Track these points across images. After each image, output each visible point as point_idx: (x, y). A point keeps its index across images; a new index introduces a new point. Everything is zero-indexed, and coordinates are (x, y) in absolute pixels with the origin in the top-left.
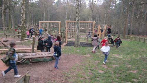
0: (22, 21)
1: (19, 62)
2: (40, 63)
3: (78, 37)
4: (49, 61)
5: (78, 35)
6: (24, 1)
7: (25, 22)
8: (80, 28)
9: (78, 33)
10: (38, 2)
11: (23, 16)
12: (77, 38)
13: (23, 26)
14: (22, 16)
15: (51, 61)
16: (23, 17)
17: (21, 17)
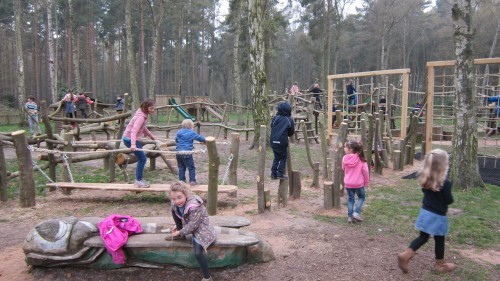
0: (253, 76)
1: (70, 257)
2: (175, 273)
3: (463, 137)
4: (224, 268)
5: (465, 128)
6: (256, 6)
7: (263, 81)
8: (475, 95)
9: (466, 117)
10: (365, 9)
11: (255, 59)
12: (463, 145)
13: (258, 96)
14: (252, 59)
15: (235, 267)
16: (258, 63)
17: (252, 63)
